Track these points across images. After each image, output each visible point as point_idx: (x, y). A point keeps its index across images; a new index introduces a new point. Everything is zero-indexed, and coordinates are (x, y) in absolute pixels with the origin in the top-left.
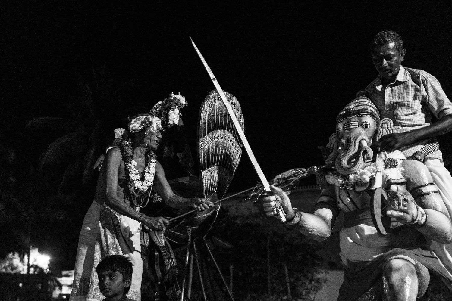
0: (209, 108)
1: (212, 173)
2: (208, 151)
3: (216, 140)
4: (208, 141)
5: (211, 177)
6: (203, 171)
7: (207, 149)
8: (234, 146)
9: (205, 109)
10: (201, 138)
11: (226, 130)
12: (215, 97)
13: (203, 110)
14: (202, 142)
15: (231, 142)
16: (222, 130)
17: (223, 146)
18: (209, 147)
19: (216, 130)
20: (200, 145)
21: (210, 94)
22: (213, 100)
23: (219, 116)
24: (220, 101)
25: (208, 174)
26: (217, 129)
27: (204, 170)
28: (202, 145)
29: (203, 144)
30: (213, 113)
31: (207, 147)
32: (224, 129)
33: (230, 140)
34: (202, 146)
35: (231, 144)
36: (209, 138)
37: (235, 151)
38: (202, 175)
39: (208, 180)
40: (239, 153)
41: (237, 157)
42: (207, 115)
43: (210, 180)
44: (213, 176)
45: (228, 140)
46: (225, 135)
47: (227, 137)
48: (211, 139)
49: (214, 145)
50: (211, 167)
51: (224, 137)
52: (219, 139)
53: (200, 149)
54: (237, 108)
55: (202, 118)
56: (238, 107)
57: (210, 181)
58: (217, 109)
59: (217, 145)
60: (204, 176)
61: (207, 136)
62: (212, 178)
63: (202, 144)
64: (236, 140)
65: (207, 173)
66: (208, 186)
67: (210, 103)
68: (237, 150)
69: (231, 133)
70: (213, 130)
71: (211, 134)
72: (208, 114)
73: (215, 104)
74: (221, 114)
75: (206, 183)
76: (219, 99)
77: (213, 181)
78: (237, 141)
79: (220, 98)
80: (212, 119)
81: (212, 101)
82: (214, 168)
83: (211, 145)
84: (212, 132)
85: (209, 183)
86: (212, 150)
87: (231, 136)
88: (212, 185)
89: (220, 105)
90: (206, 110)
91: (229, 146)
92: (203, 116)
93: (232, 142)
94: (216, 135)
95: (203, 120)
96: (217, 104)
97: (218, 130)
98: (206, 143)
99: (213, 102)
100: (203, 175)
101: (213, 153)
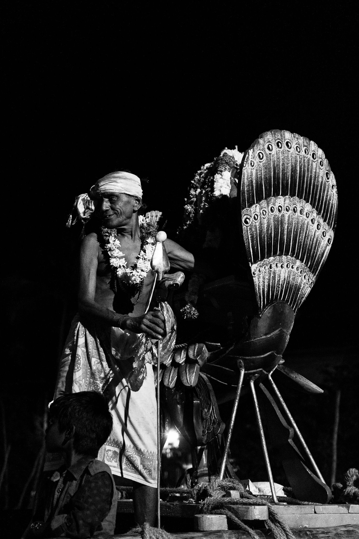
0: (258, 159)
1: (271, 267)
2: (261, 231)
3: (276, 212)
4: (259, 214)
5: (270, 274)
6: (252, 264)
7: (258, 227)
8: (316, 224)
9: (249, 162)
10: (243, 209)
11: (296, 197)
12: (269, 142)
13: (245, 162)
14: (246, 216)
15: (308, 217)
16: (287, 196)
17: (290, 224)
18: (261, 224)
19: (274, 196)
20: (243, 220)
21: (261, 137)
22: (266, 147)
23: (279, 174)
24: (281, 148)
25: (262, 269)
26: (276, 194)
27: (255, 262)
28: (247, 220)
29: (249, 219)
30: (266, 168)
31: (257, 224)
32: (292, 195)
33: (305, 213)
34: (246, 222)
35: (309, 220)
36: (260, 209)
37: (319, 233)
38: (251, 270)
39: (264, 278)
40: (327, 237)
41: (324, 242)
42: (254, 172)
43: (269, 280)
44: (274, 273)
45: (301, 213)
46: (294, 204)
47: (299, 209)
48: (265, 211)
49: (272, 221)
50: (268, 258)
51: (292, 208)
52: (283, 211)
53: (244, 227)
54: (319, 161)
55: (244, 176)
56: (321, 158)
57: (269, 282)
58: (274, 162)
59: (279, 222)
60: (255, 273)
61: (256, 206)
62: (272, 275)
63: (247, 218)
64: (318, 214)
65: (260, 266)
66: (266, 289)
67: (259, 151)
68: (322, 230)
69: (307, 202)
70: (268, 196)
71: (264, 203)
72: (256, 170)
73: (270, 152)
74: (283, 170)
75: (261, 284)
76: (278, 146)
77: (275, 280)
78: (323, 216)
79: (280, 144)
80: (266, 178)
81: (264, 149)
82: (274, 260)
83: (265, 221)
84: (266, 199)
85: (266, 284)
86: (268, 230)
87: (308, 207)
88: (273, 287)
89: (281, 155)
90: (251, 163)
91: (304, 224)
92: (245, 172)
93: (310, 218)
94: (274, 204)
95: (247, 179)
96: (273, 152)
97: (279, 195)
98: (255, 218)
99: (267, 150)
100: (253, 271)
101: (271, 233)
